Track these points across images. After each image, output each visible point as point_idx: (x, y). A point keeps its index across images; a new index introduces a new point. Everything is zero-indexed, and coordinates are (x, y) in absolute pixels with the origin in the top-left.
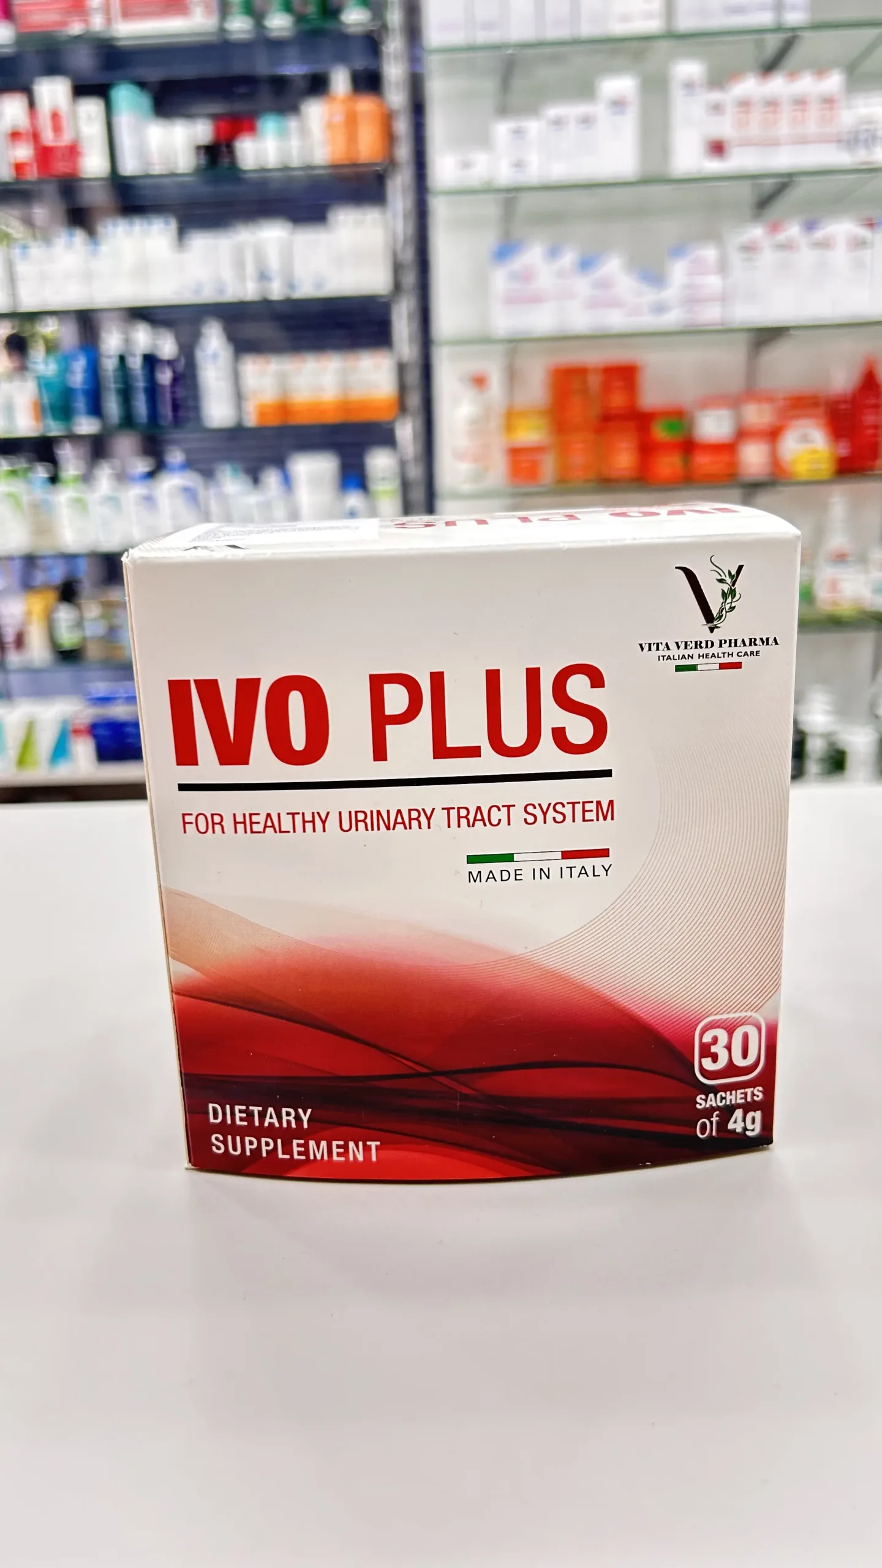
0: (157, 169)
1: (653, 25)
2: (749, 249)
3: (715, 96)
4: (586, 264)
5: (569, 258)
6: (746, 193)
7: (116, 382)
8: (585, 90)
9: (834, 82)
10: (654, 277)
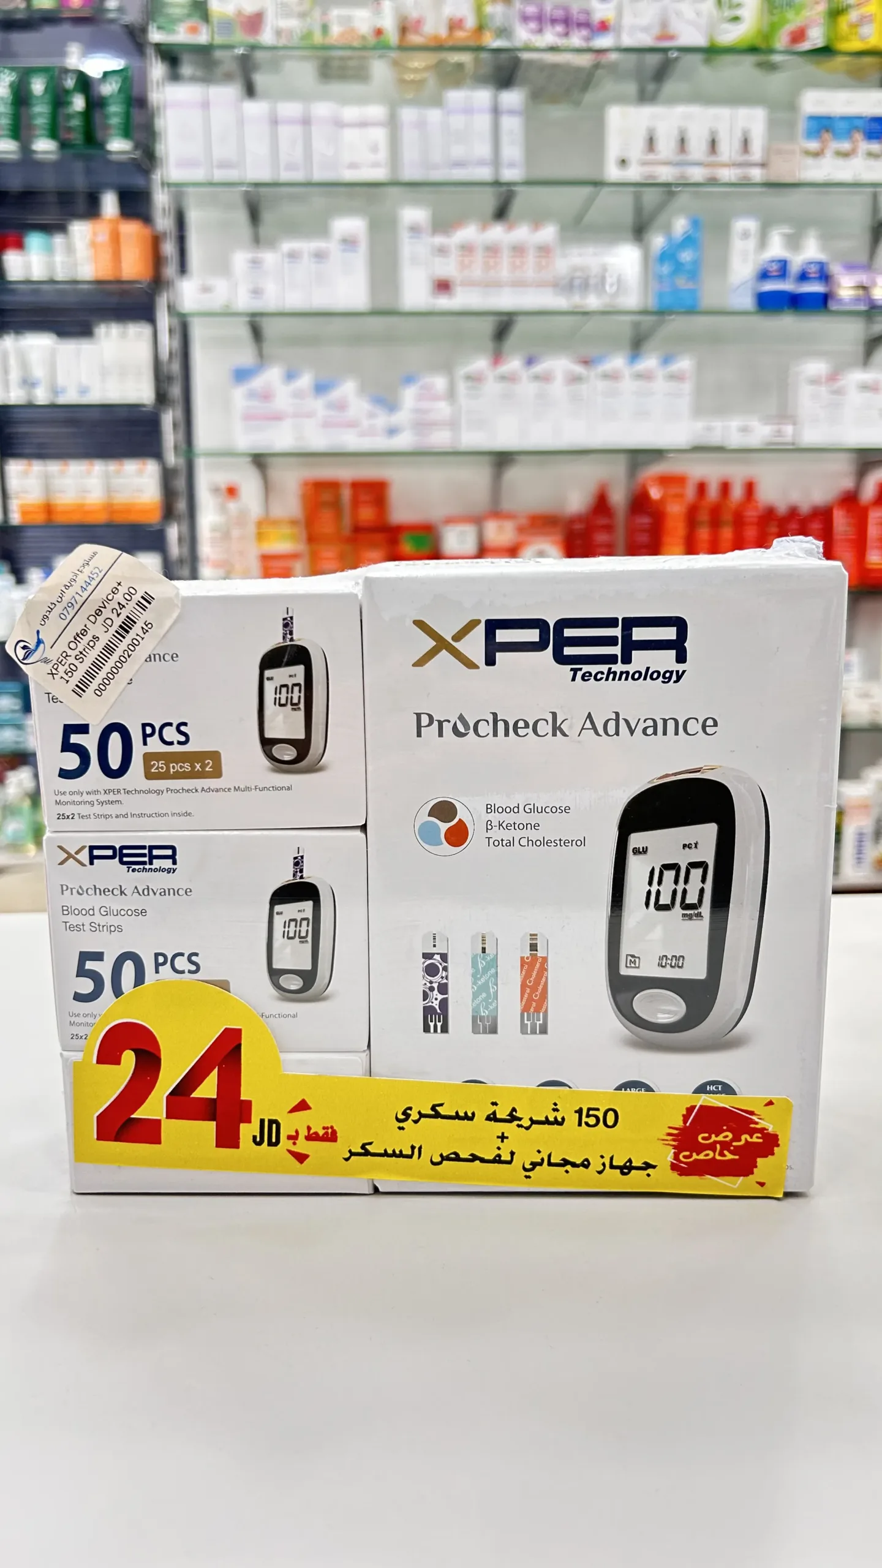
1: (379, 174)
2: (475, 379)
3: (439, 240)
4: (321, 388)
5: (305, 381)
8: (320, 228)
9: (548, 233)
10: (387, 402)
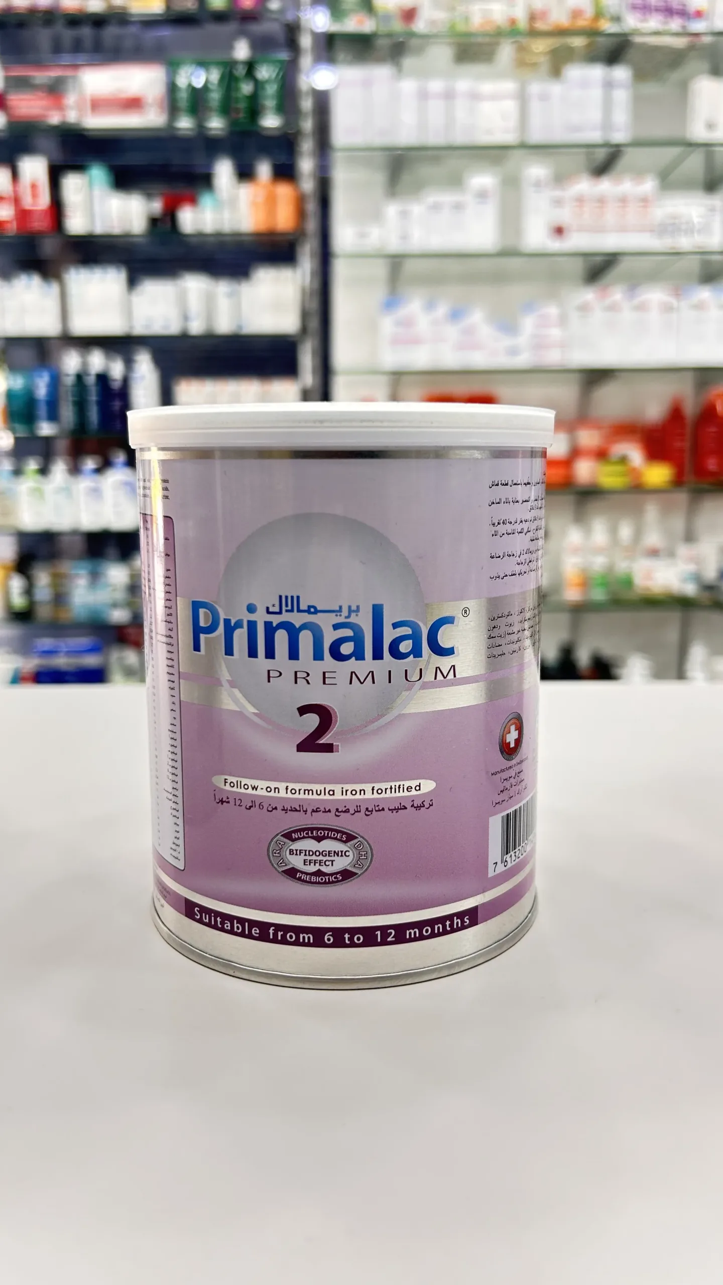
0: (116, 230)
1: (509, 137)
2: (584, 308)
3: (558, 193)
4: (456, 315)
5: (442, 310)
6: (578, 266)
7: (73, 396)
8: (456, 182)
9: (649, 185)
10: (509, 327)
